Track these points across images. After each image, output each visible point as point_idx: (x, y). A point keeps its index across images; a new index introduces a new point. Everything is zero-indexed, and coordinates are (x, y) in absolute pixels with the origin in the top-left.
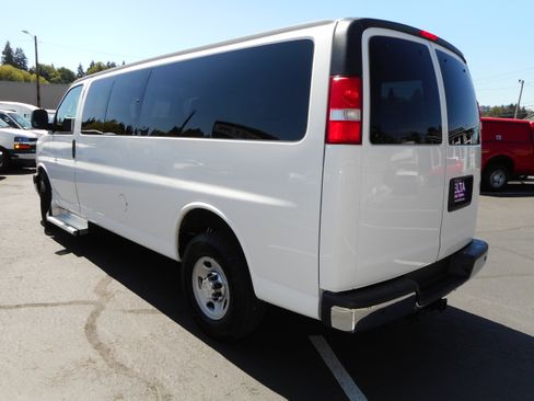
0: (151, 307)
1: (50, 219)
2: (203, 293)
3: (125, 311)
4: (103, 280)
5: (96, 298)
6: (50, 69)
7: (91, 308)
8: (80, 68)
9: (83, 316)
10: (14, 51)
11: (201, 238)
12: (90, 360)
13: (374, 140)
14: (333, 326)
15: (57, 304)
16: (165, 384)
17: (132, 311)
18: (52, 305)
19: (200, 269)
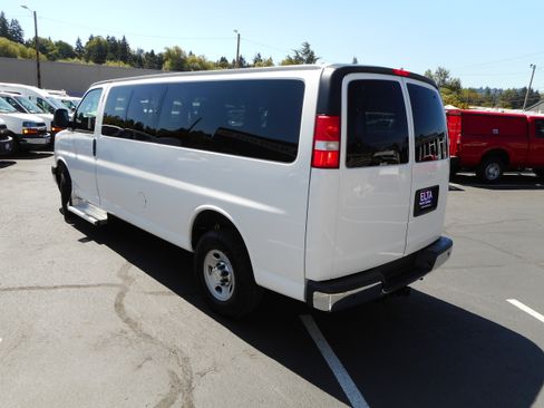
0: (168, 290)
1: (71, 208)
2: (213, 279)
3: (146, 293)
4: (124, 266)
5: (120, 281)
6: (48, 42)
7: (117, 290)
8: (79, 41)
9: (112, 296)
10: (9, 21)
11: (211, 234)
12: (122, 331)
13: (350, 164)
14: (315, 306)
15: (89, 286)
16: (184, 350)
17: (151, 293)
18: (84, 286)
19: (210, 259)
